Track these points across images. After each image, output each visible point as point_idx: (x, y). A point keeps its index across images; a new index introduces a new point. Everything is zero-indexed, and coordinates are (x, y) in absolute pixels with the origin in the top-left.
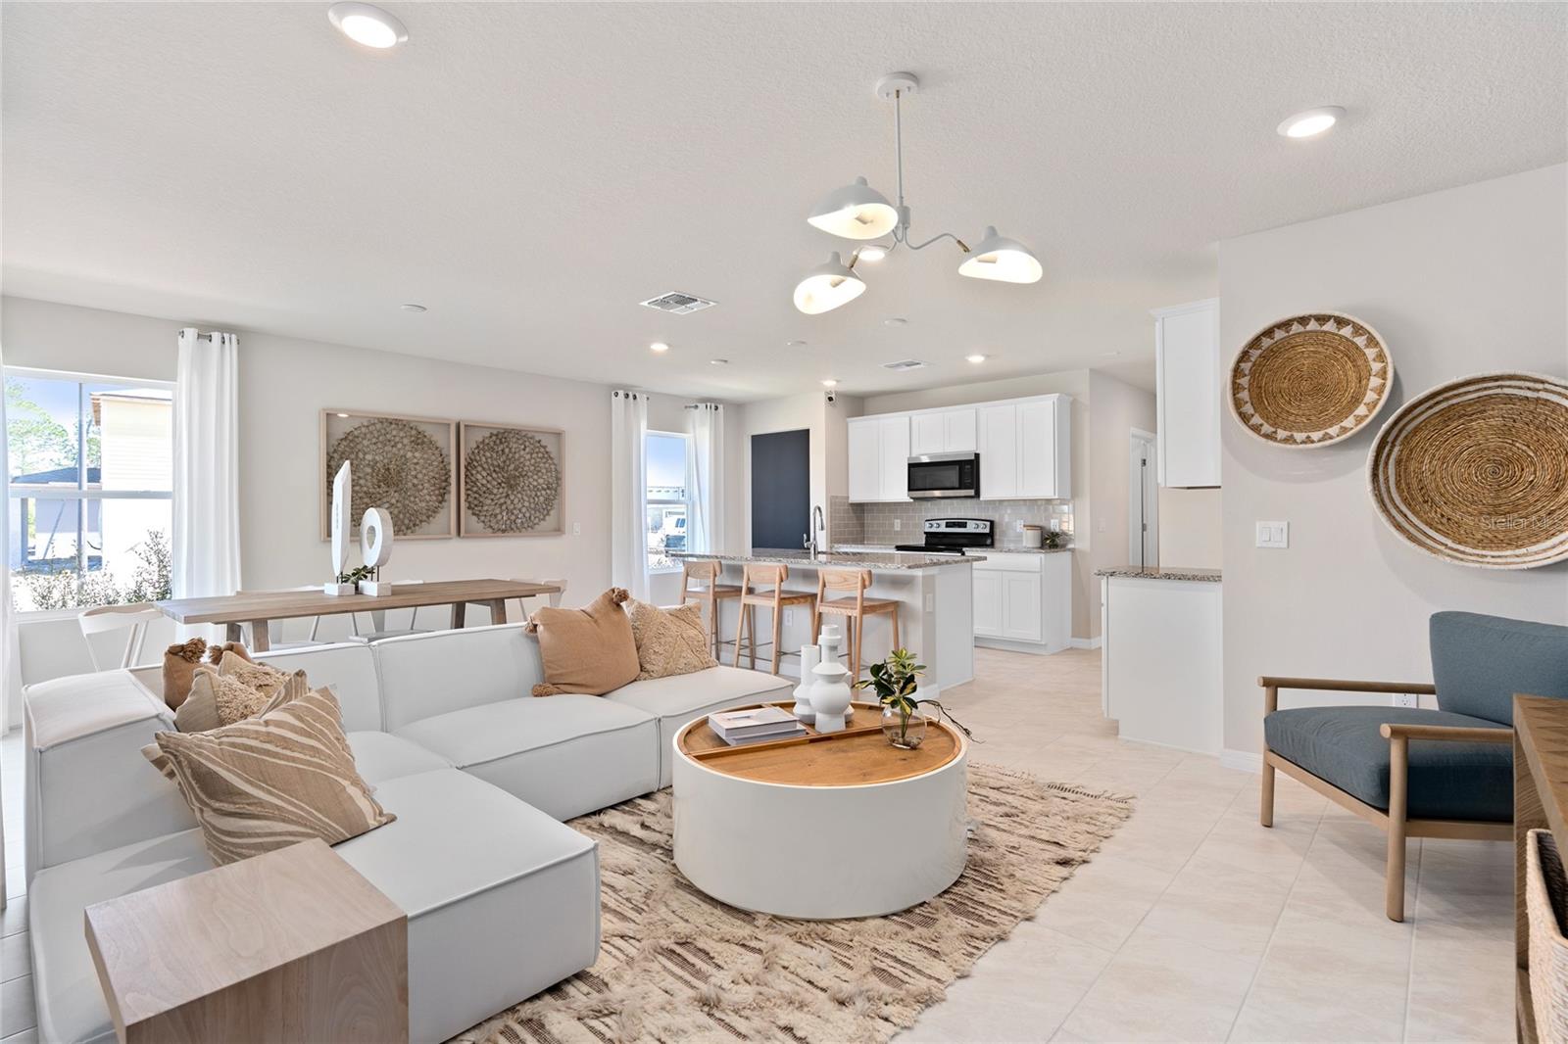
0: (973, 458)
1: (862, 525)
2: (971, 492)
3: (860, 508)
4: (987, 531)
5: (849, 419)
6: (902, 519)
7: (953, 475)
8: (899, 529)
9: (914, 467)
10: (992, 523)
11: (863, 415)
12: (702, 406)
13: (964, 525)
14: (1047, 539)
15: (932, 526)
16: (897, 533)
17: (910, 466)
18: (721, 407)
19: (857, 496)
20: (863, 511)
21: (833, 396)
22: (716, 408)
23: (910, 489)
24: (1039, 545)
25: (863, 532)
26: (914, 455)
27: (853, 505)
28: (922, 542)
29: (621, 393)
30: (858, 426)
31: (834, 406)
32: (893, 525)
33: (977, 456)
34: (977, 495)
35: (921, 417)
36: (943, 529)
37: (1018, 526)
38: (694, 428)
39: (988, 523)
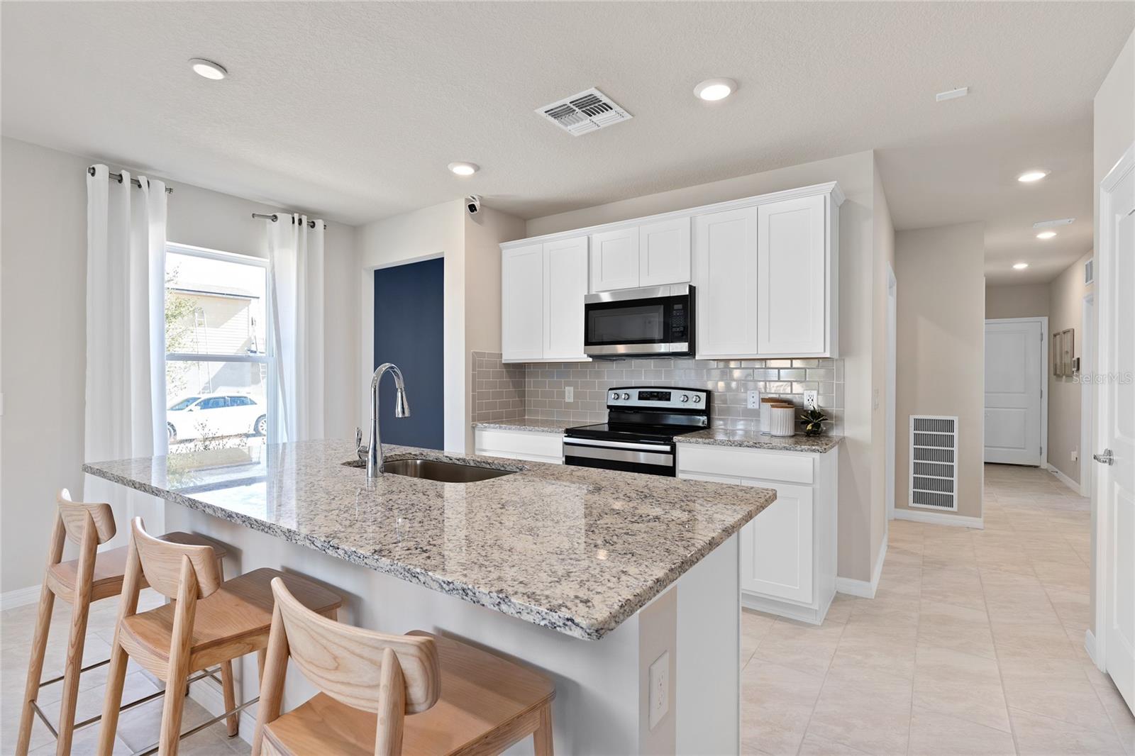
0: (687, 292)
1: (522, 394)
2: (683, 347)
3: (519, 370)
4: (702, 406)
5: (503, 245)
6: (576, 387)
7: (656, 319)
8: (571, 400)
9: (593, 309)
10: (709, 394)
11: (525, 238)
12: (284, 218)
13: (667, 397)
14: (807, 423)
15: (618, 397)
16: (568, 405)
17: (590, 308)
18: (320, 224)
19: (512, 354)
20: (523, 375)
21: (477, 204)
22: (313, 225)
23: (588, 342)
24: (791, 432)
25: (523, 403)
26: (593, 292)
27: (507, 365)
28: (603, 419)
29: (102, 170)
30: (517, 253)
31: (479, 221)
32: (562, 395)
33: (692, 289)
34: (691, 352)
35: (604, 236)
36: (635, 402)
37: (750, 400)
38: (272, 249)
39: (703, 395)
